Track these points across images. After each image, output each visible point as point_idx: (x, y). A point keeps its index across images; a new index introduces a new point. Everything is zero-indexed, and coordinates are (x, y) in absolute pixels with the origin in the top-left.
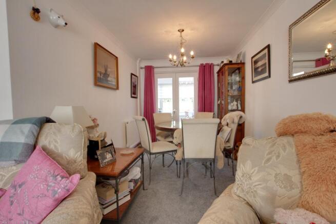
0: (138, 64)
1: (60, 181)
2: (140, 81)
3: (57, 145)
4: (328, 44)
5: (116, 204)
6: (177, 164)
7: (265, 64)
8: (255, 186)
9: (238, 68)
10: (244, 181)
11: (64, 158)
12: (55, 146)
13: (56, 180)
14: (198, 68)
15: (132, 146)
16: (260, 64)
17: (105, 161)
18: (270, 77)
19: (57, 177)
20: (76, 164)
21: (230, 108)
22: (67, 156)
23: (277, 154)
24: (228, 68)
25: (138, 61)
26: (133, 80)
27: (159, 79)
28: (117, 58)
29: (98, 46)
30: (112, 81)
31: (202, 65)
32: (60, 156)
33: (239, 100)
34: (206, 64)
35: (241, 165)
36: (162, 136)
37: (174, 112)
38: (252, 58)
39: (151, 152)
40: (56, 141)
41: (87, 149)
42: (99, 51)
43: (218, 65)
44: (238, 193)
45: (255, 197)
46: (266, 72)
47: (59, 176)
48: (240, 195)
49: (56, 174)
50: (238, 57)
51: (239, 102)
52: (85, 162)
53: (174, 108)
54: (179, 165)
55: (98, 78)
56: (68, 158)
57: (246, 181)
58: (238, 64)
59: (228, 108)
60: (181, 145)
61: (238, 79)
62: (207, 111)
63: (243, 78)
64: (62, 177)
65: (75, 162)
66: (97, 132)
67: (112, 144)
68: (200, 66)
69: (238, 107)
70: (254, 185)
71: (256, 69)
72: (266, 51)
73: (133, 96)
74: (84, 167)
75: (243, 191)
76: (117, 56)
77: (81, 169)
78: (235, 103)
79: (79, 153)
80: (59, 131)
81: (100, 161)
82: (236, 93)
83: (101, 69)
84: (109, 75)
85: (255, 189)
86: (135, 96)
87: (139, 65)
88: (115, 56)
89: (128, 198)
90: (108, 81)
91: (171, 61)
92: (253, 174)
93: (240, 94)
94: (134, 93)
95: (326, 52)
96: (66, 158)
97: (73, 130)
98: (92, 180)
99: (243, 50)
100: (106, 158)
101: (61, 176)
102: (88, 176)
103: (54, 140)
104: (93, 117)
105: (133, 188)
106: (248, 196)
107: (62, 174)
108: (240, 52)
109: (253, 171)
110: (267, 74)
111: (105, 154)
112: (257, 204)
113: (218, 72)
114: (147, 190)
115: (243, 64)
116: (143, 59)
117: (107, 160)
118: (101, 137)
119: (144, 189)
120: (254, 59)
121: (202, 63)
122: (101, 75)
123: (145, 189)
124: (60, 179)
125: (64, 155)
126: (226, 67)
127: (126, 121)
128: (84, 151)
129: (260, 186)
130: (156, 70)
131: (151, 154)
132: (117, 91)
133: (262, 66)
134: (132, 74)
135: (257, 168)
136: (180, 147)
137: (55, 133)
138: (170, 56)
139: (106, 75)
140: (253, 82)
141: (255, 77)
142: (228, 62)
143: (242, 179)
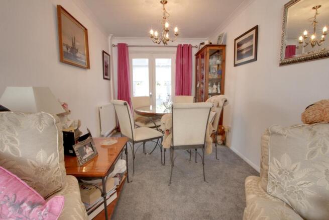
0: (109, 41)
1: (30, 212)
2: (112, 61)
3: (15, 145)
4: (304, 30)
5: (103, 205)
6: (161, 151)
7: (252, 46)
8: (301, 185)
9: (218, 50)
10: (283, 179)
11: (29, 164)
12: (12, 148)
13: (21, 211)
14: (175, 49)
15: (107, 133)
16: (244, 46)
17: (84, 158)
18: (256, 60)
19: (22, 206)
20: (50, 172)
21: (210, 91)
22: (34, 162)
23: (322, 146)
24: (210, 50)
25: (110, 38)
26: (105, 59)
27: (133, 60)
28: (86, 29)
29: (62, 11)
30: (80, 58)
31: (180, 45)
32: (22, 162)
33: (219, 83)
34: (185, 45)
35: (275, 160)
36: (142, 122)
37: (151, 95)
38: (236, 40)
39: (134, 140)
40: (13, 140)
41: (63, 147)
42: (64, 17)
43: (196, 47)
44: (275, 193)
45: (300, 199)
46: (252, 55)
47: (25, 204)
48: (278, 196)
49: (21, 200)
50: (219, 39)
51: (219, 85)
52: (62, 166)
53: (150, 92)
54: (163, 152)
55: (64, 52)
56: (36, 164)
57: (286, 179)
58: (220, 46)
59: (208, 91)
60: (170, 131)
61: (219, 62)
62: (185, 95)
63: (224, 61)
64: (33, 205)
65: (48, 168)
66: (69, 120)
67: (89, 135)
68: (178, 47)
69: (217, 91)
70: (298, 184)
71: (239, 52)
72: (254, 32)
73: (106, 77)
74: (62, 174)
75: (282, 190)
76: (86, 27)
77: (57, 177)
78: (215, 86)
79: (53, 155)
80: (17, 124)
81: (79, 158)
82: (216, 76)
83: (67, 41)
84: (78, 50)
85: (300, 189)
86: (108, 77)
87: (111, 43)
88: (84, 27)
89: (115, 196)
90: (76, 57)
91: (152, 37)
92: (295, 171)
93: (220, 78)
94: (106, 75)
95: (301, 39)
96: (33, 165)
97: (40, 121)
98: (75, 190)
99: (224, 31)
100: (86, 153)
101: (29, 203)
102: (67, 184)
103: (9, 138)
104: (63, 101)
105: (118, 184)
106: (289, 197)
107: (30, 198)
108: (221, 33)
109: (294, 166)
110: (253, 57)
111: (85, 148)
112: (303, 207)
113: (197, 55)
114: (131, 182)
115: (225, 46)
116: (115, 35)
117: (87, 156)
118: (75, 126)
119: (128, 182)
120: (237, 41)
121: (180, 44)
122: (67, 49)
123: (130, 181)
124: (28, 208)
125: (28, 160)
126: (208, 49)
127: (99, 105)
128: (60, 151)
129: (307, 186)
130: (130, 49)
131: (134, 142)
132: (88, 70)
133: (247, 48)
134: (104, 52)
135: (299, 164)
136: (169, 134)
137: (9, 128)
138: (152, 32)
139: (74, 49)
140: (235, 65)
141: (237, 60)
142: (209, 44)
143: (279, 176)
